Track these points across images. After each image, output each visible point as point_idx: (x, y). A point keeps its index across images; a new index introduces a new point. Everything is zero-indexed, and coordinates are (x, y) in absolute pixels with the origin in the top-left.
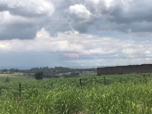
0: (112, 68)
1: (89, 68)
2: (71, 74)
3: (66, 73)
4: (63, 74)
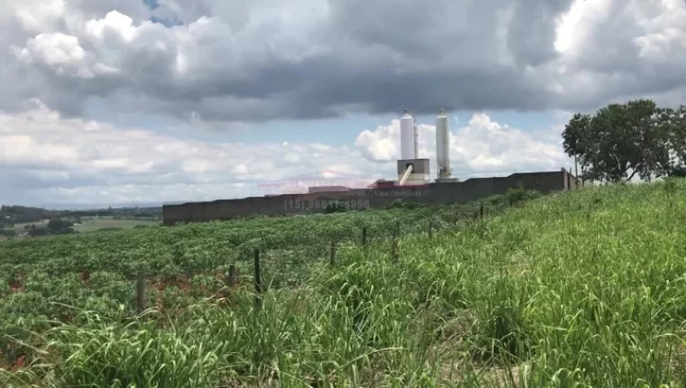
2: (50, 225)
3: (36, 224)
4: (27, 224)
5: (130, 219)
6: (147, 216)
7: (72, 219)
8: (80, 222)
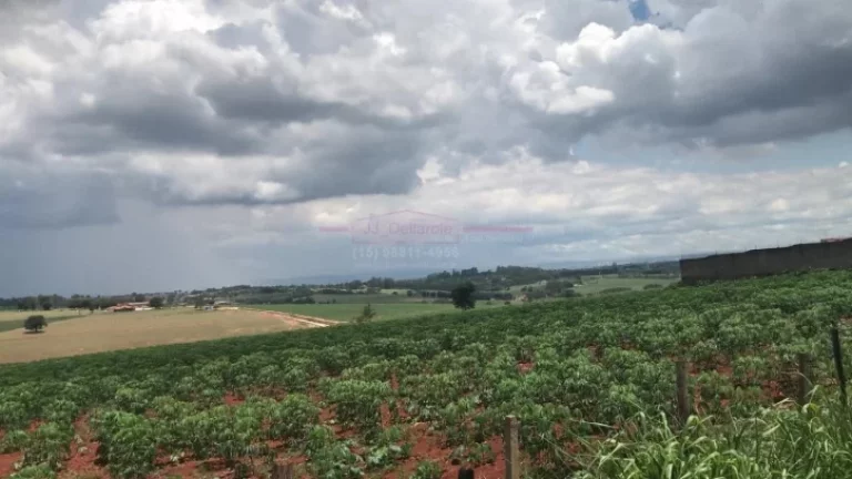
0: (733, 258)
1: (599, 265)
2: (548, 287)
3: (533, 285)
4: (523, 287)
5: (640, 277)
6: (659, 272)
7: (571, 280)
8: (581, 283)
